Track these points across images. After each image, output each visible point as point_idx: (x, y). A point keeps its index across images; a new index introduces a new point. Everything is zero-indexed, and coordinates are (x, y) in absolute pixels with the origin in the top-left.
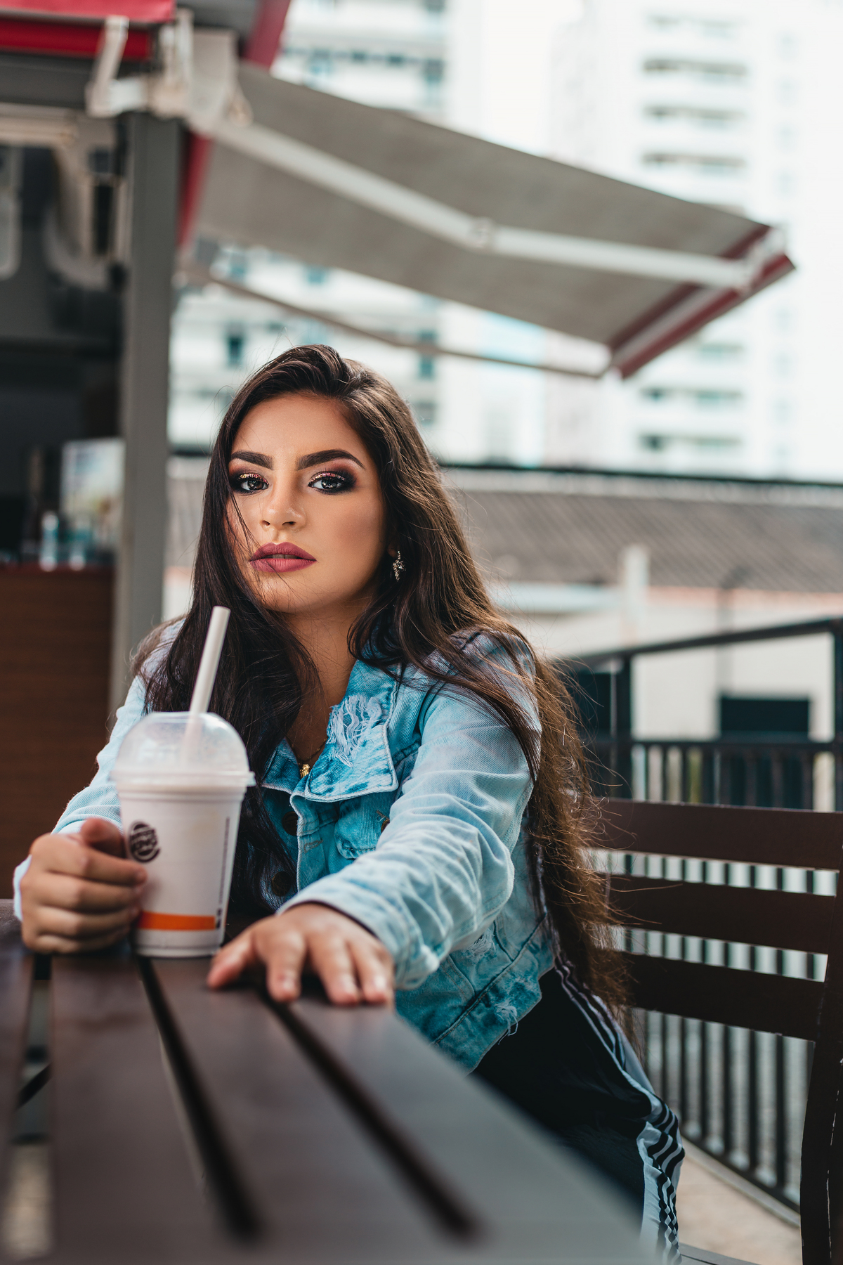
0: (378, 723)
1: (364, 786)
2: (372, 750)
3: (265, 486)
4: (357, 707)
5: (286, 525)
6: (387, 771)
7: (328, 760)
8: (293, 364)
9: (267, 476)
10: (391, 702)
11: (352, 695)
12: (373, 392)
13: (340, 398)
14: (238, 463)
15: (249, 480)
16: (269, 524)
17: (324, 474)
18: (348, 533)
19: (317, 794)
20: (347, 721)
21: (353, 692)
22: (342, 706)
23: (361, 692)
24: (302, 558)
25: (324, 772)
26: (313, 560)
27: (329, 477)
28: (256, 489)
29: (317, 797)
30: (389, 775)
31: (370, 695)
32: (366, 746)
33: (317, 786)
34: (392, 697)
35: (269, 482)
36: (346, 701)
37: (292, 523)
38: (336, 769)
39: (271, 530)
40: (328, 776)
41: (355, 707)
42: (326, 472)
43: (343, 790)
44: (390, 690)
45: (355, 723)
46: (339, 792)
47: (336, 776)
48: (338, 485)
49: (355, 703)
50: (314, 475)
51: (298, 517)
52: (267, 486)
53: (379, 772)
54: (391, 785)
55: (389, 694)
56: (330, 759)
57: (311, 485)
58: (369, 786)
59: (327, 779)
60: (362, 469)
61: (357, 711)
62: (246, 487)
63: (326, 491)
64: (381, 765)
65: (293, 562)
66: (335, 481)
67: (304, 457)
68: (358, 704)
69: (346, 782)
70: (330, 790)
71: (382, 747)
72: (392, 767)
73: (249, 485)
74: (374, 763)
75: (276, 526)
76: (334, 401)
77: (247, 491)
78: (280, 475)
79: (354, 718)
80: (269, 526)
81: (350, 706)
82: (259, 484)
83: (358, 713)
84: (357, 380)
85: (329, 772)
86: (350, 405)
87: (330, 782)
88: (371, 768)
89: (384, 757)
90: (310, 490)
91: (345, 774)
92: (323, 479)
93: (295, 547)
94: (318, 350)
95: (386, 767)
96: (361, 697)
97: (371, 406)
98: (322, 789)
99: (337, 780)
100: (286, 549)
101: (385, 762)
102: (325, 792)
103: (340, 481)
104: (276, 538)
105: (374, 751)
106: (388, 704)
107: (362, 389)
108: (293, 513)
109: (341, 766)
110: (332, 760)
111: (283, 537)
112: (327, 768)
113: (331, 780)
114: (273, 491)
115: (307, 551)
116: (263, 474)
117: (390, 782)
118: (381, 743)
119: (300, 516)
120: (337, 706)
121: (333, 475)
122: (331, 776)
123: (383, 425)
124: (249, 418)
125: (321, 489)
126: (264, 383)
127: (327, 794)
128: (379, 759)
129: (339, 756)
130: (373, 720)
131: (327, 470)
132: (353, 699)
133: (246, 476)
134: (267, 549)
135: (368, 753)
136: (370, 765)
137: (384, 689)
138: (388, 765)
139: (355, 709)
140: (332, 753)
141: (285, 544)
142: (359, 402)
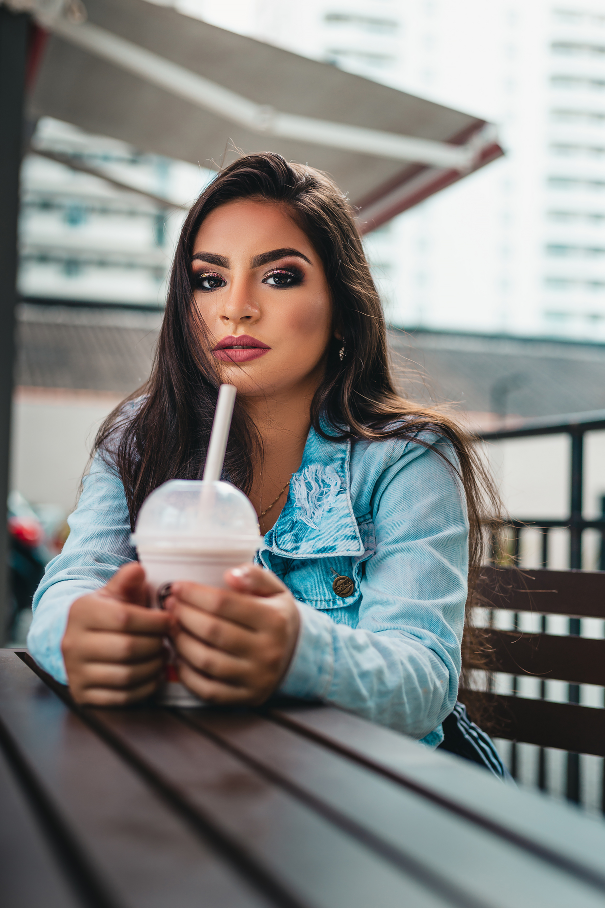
0: (339, 493)
1: (333, 548)
2: (338, 517)
3: (223, 284)
4: (316, 475)
5: (244, 320)
6: (355, 538)
7: (293, 521)
8: (245, 172)
9: (225, 275)
10: (346, 470)
11: (310, 464)
12: (317, 193)
13: (288, 201)
14: (198, 264)
15: (209, 279)
16: (228, 319)
17: (275, 272)
18: (300, 324)
19: (285, 551)
20: (309, 487)
21: (311, 461)
22: (303, 474)
23: (318, 461)
24: (257, 348)
25: (290, 532)
26: (268, 348)
27: (280, 274)
28: (215, 287)
29: (285, 553)
30: (356, 541)
31: (326, 464)
32: (332, 513)
33: (284, 543)
34: (346, 466)
35: (227, 280)
36: (306, 470)
37: (248, 317)
38: (300, 529)
39: (231, 324)
40: (294, 535)
41: (314, 474)
42: (277, 269)
43: (310, 550)
44: (343, 459)
45: (316, 490)
46: (305, 551)
47: (300, 536)
48: (289, 280)
49: (314, 471)
50: (266, 273)
51: (254, 312)
52: (225, 284)
53: (347, 537)
54: (359, 550)
55: (343, 463)
56: (295, 520)
57: (264, 281)
58: (338, 549)
59: (293, 538)
60: (310, 266)
61: (316, 478)
62: (206, 284)
63: (277, 286)
64: (349, 531)
65: (250, 352)
66: (286, 276)
67: (257, 256)
68: (316, 472)
69: (312, 543)
70: (297, 548)
71: (348, 515)
72: (358, 535)
73: (209, 283)
74: (342, 529)
75: (234, 320)
76: (282, 204)
77: (207, 289)
78: (237, 273)
79: (313, 484)
80: (228, 321)
81: (310, 474)
82: (218, 282)
83: (317, 481)
84: (303, 184)
85: (294, 532)
86: (297, 207)
87: (296, 541)
88: (339, 533)
89: (351, 524)
90: (264, 286)
91: (310, 536)
92: (274, 276)
93: (252, 339)
94: (266, 158)
95: (354, 534)
96: (319, 466)
97: (315, 207)
98: (289, 546)
99: (301, 539)
100: (245, 341)
101: (353, 529)
102: (293, 550)
103: (290, 277)
104: (235, 332)
105: (340, 518)
106: (343, 472)
107: (307, 192)
108: (250, 308)
109: (305, 527)
110: (296, 522)
111: (242, 331)
112: (292, 528)
113: (297, 539)
114: (231, 288)
115: (262, 341)
116: (221, 273)
117: (358, 548)
118: (347, 511)
119: (256, 311)
120: (298, 474)
121: (284, 272)
122: (296, 535)
123: (327, 225)
124: (206, 223)
125: (273, 285)
126: (219, 190)
127: (294, 552)
128: (346, 526)
129: (303, 519)
130: (334, 489)
131: (278, 267)
132: (312, 467)
133: (207, 275)
134: (228, 342)
135: (335, 519)
136: (337, 531)
137: (338, 459)
138: (355, 532)
139: (314, 477)
140: (298, 516)
141: (244, 337)
142: (305, 204)
